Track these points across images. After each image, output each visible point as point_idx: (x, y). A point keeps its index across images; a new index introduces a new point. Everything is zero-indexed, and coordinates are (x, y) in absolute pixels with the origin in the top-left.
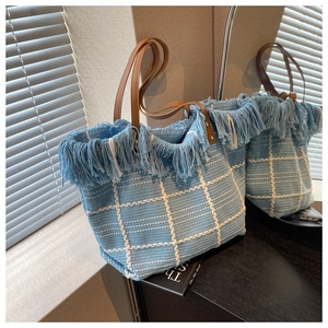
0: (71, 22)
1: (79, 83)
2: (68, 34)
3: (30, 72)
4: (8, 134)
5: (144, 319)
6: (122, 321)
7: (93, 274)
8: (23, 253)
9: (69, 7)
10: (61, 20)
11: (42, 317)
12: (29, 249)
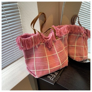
0: (19, 6)
1: (21, 23)
2: (19, 9)
3: (8, 20)
4: (2, 37)
5: (39, 90)
6: (33, 90)
7: (25, 77)
8: (5, 71)
9: (19, 2)
10: (17, 5)
11: (10, 89)
12: (7, 70)
